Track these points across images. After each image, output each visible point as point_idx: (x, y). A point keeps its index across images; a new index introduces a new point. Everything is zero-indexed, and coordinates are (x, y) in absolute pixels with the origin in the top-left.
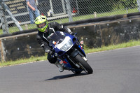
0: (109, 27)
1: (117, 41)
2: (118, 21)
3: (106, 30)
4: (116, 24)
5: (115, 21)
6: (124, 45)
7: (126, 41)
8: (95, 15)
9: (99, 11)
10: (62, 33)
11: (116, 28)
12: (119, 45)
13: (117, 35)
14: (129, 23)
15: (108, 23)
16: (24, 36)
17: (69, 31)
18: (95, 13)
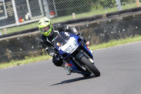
0: (89, 28)
1: (97, 42)
2: (98, 21)
3: (86, 30)
4: (95, 24)
5: (95, 22)
6: (104, 45)
7: (107, 42)
8: (74, 16)
9: (77, 12)
10: (67, 34)
11: (95, 29)
12: (99, 46)
13: (97, 35)
14: (108, 23)
15: (87, 24)
16: (4, 41)
17: (75, 31)
18: (74, 14)
